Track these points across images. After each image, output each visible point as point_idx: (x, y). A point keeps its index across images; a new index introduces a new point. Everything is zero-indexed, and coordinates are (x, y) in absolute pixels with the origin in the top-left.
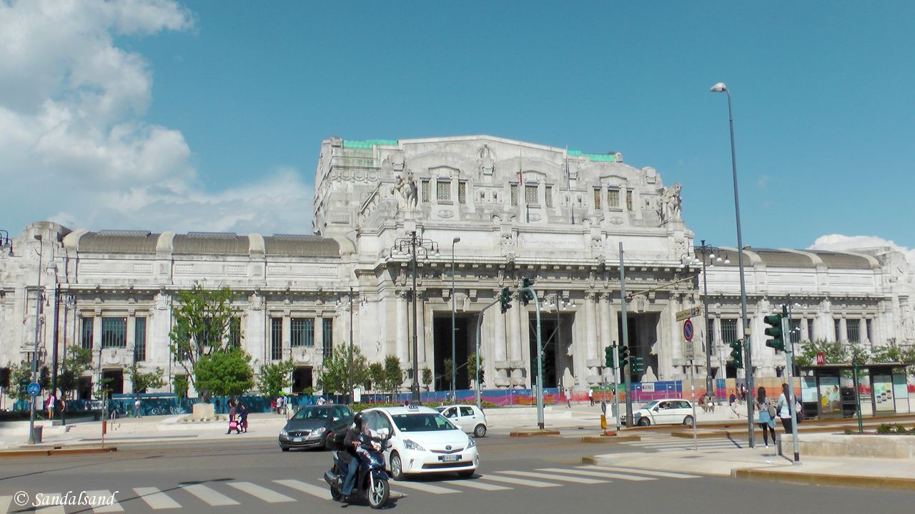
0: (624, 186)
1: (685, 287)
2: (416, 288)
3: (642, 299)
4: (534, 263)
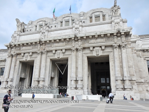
0: (101, 14)
1: (121, 42)
2: (13, 54)
3: (98, 50)
4: (49, 40)
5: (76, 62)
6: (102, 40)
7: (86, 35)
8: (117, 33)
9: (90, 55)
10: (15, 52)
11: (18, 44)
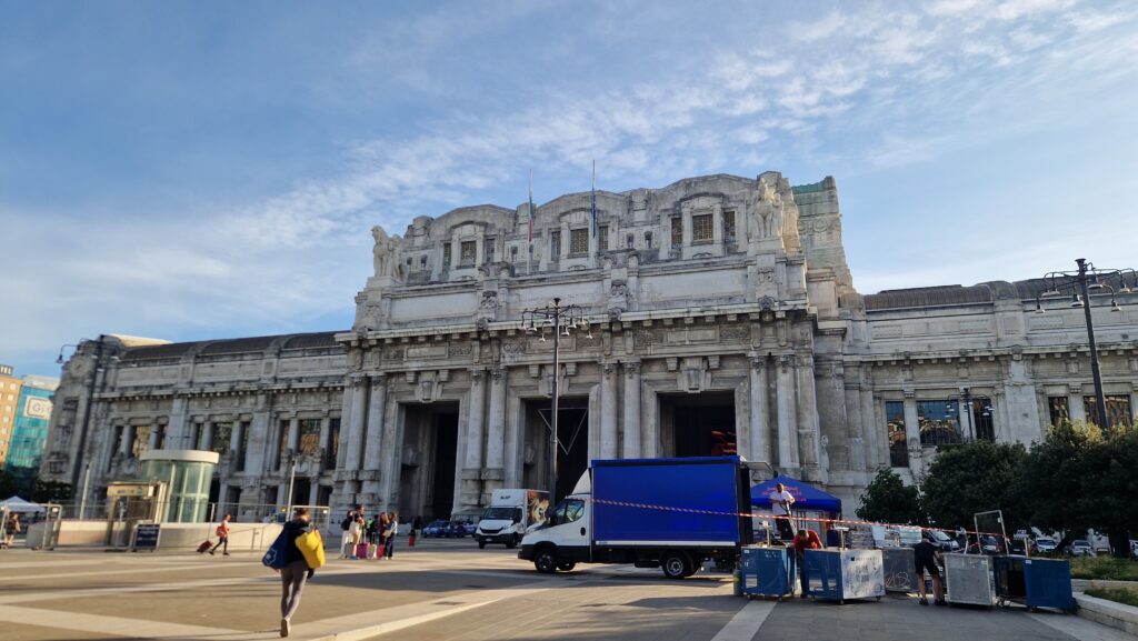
0: (719, 206)
1: (776, 345)
2: (372, 374)
3: (695, 370)
4: (513, 328)
5: (619, 414)
8: (761, 313)
9: (665, 388)
10: (382, 367)
11: (392, 336)
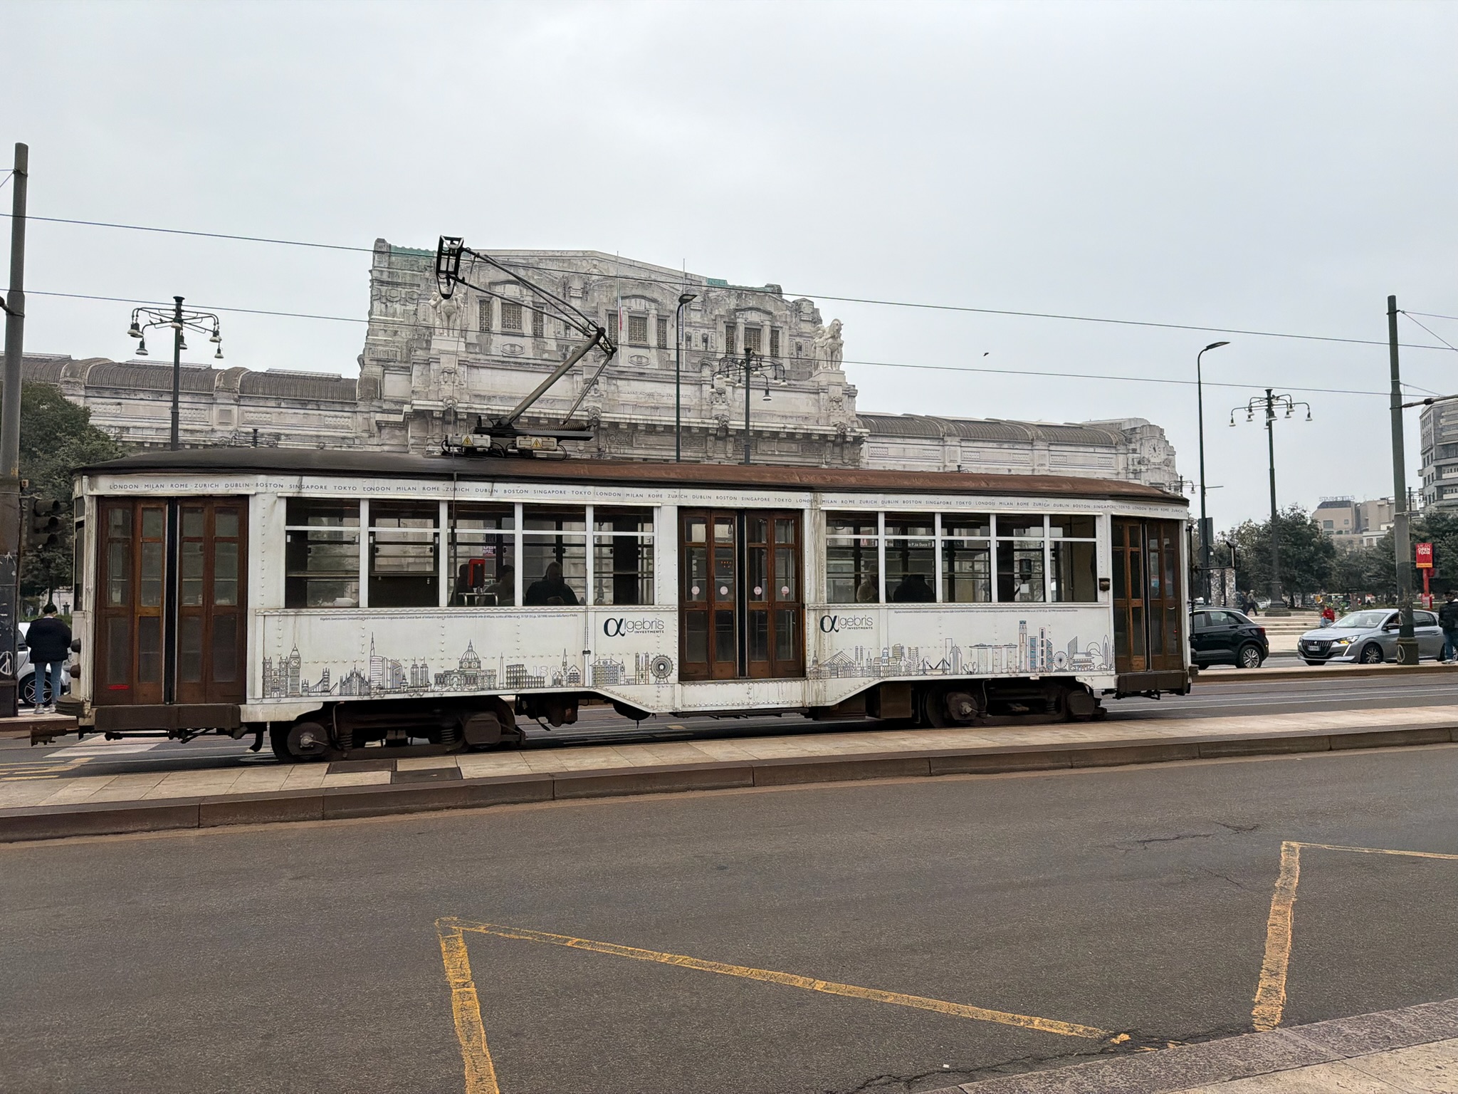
0: (768, 323)
1: (840, 462)
4: (628, 421)
6: (794, 447)
7: (755, 429)
8: (836, 436)
